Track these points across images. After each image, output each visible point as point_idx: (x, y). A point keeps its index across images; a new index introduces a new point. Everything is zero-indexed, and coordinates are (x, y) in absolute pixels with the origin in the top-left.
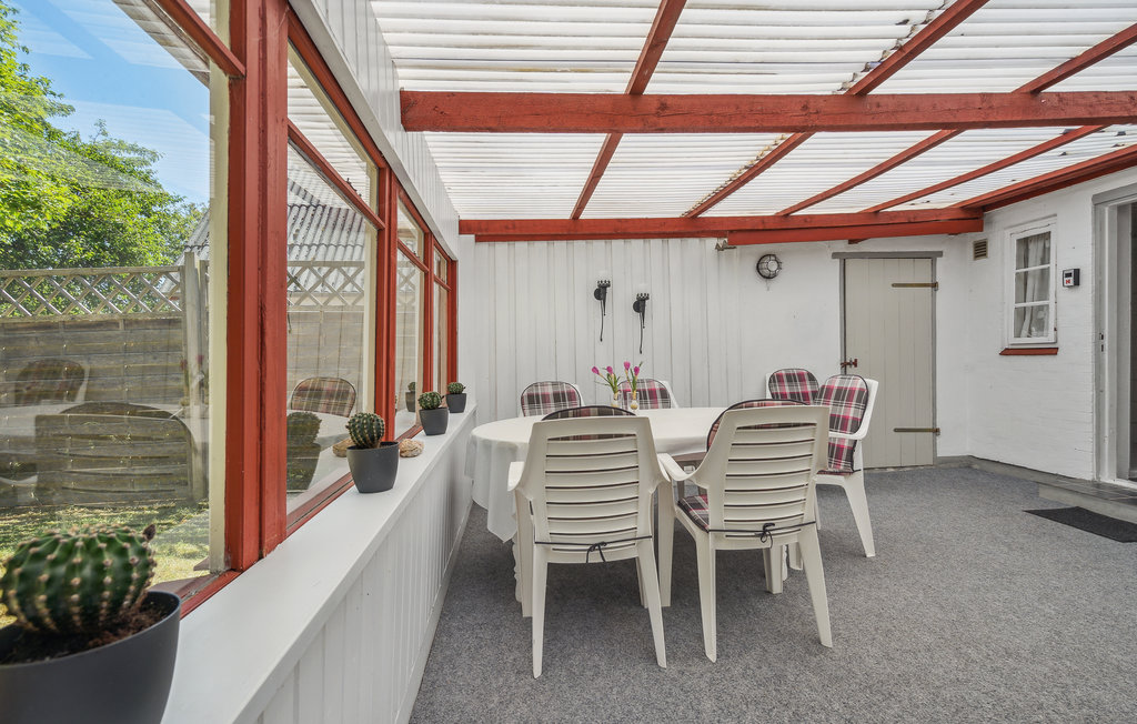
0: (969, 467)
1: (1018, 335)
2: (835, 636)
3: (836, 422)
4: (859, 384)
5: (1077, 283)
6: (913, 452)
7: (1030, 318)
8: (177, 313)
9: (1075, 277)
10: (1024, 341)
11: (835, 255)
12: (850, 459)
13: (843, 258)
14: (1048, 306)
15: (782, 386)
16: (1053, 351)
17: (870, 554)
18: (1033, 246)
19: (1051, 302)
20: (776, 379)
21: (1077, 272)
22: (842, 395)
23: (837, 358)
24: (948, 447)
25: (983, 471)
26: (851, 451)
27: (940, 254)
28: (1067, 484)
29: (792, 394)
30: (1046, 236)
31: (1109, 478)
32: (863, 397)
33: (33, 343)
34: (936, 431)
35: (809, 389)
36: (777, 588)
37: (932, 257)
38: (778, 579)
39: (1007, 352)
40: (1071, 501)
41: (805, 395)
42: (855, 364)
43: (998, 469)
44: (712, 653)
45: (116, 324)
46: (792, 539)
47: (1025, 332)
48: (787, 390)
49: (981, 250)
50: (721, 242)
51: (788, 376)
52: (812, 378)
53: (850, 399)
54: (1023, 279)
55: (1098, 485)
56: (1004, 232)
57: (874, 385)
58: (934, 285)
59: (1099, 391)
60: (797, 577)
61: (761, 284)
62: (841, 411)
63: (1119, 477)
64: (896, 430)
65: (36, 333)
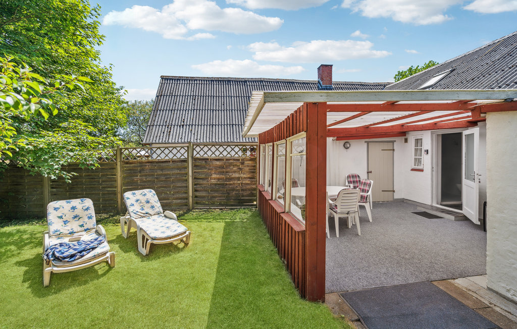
0: (403, 201)
1: (415, 165)
2: (361, 234)
3: (363, 191)
4: (369, 182)
5: (427, 153)
6: (386, 197)
7: (418, 161)
8: (186, 158)
9: (427, 151)
10: (417, 167)
11: (365, 142)
12: (367, 199)
13: (368, 143)
14: (421, 158)
15: (350, 179)
16: (422, 170)
17: (371, 221)
18: (418, 142)
19: (422, 157)
20: (349, 177)
21: (427, 150)
22: (365, 184)
23: (366, 171)
24: (397, 196)
25: (406, 203)
26: (367, 197)
27: (395, 141)
28: (424, 206)
29: (353, 181)
30: (421, 139)
31: (435, 205)
32: (370, 185)
33: (147, 167)
34: (394, 191)
35: (358, 180)
36: (350, 227)
37: (393, 142)
38: (350, 225)
39: (412, 170)
40: (423, 210)
41: (357, 181)
42: (371, 172)
43: (410, 202)
44: (338, 236)
45: (170, 161)
46: (353, 215)
47: (417, 165)
48: (352, 180)
49: (406, 141)
50: (334, 138)
51: (352, 176)
52: (359, 176)
53: (367, 185)
54: (416, 150)
55: (432, 206)
56: (412, 137)
57: (372, 182)
58: (394, 150)
59: (432, 182)
60: (354, 226)
61: (345, 150)
62: (365, 188)
63: (437, 204)
64: (383, 191)
65: (148, 164)
